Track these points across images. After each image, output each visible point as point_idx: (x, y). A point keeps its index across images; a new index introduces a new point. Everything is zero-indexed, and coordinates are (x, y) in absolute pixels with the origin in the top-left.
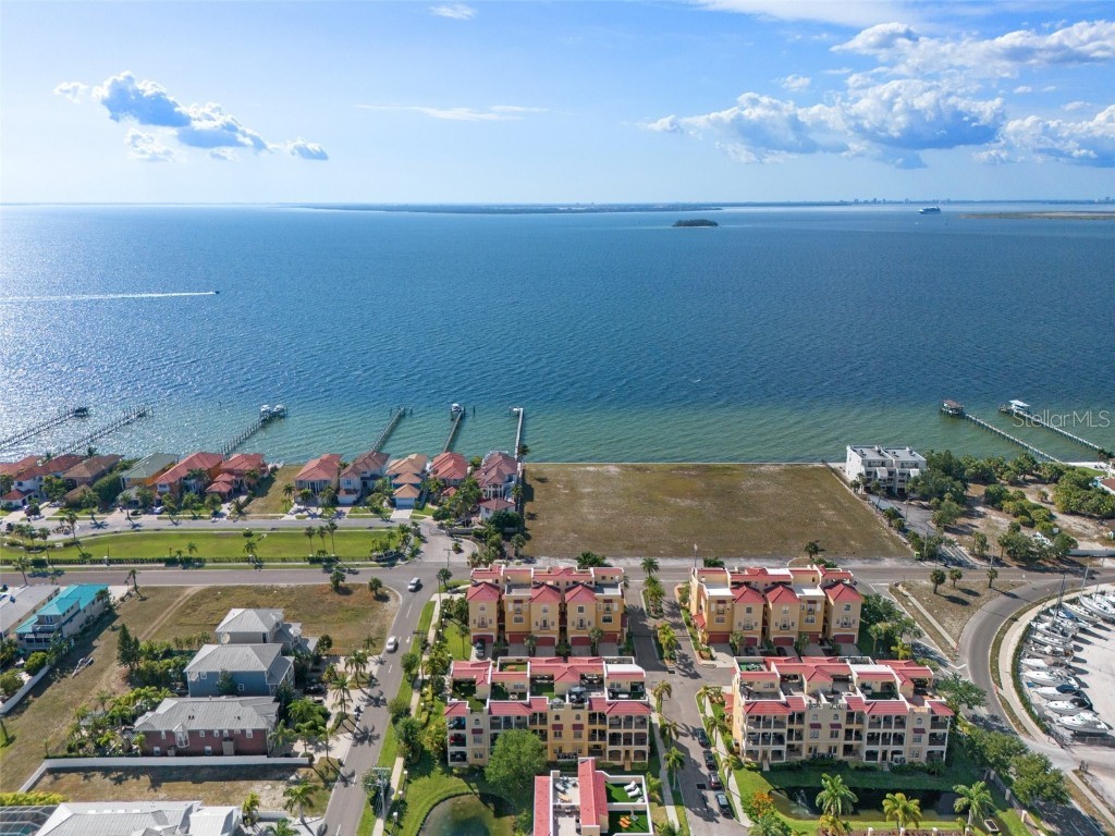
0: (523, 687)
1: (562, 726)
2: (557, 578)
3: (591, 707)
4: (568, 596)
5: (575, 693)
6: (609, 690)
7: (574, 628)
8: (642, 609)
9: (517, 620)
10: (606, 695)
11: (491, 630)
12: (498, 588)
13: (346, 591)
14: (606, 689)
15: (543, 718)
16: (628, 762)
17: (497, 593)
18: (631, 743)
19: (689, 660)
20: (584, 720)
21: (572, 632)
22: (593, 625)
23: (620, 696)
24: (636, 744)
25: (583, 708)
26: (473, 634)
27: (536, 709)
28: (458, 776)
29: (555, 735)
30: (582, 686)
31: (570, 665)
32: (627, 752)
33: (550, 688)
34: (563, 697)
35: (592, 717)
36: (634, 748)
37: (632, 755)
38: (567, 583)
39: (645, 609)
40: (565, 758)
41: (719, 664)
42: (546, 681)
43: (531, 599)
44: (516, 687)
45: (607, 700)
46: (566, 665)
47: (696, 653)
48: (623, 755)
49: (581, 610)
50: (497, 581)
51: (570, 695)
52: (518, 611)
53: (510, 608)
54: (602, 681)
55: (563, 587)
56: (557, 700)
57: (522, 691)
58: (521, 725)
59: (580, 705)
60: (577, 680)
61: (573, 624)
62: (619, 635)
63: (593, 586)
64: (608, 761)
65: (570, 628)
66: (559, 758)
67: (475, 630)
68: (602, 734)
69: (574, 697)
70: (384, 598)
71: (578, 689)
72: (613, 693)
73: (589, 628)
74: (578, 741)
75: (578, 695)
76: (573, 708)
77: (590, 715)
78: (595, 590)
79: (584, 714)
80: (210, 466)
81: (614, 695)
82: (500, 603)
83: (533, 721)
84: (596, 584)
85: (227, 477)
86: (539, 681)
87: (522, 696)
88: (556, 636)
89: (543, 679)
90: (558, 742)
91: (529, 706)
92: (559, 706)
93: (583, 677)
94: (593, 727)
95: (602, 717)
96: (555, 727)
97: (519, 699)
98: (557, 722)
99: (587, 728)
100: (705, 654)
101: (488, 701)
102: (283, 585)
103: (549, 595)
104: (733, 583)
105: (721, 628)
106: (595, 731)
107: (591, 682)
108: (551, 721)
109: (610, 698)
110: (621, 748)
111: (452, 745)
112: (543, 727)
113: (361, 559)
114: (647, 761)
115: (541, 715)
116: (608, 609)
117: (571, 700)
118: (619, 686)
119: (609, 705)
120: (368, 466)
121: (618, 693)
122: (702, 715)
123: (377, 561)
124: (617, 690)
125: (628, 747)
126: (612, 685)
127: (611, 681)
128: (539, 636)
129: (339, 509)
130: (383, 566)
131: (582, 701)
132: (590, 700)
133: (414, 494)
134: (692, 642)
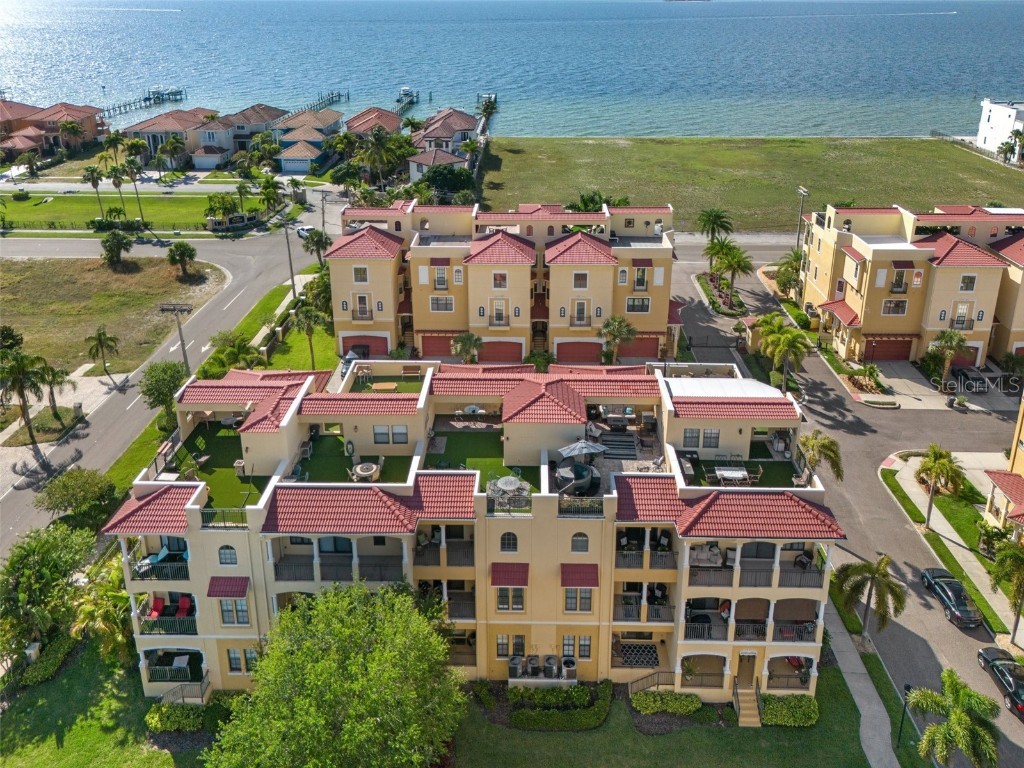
0: (402, 439)
1: (525, 567)
2: (529, 220)
3: (626, 508)
4: (550, 254)
5: (570, 461)
6: (680, 454)
7: (564, 323)
8: (701, 302)
9: (438, 305)
10: (673, 466)
11: (382, 326)
12: (400, 240)
13: (132, 267)
14: (670, 452)
15: (460, 540)
16: (747, 693)
17: (397, 247)
18: (761, 634)
19: (832, 395)
20: (601, 551)
21: (560, 332)
22: (607, 314)
23: (722, 473)
24: (780, 635)
25: (598, 511)
26: (342, 334)
27: (437, 512)
28: (160, 739)
29: (503, 598)
30: (589, 437)
31: (553, 377)
32: (747, 662)
33: (491, 443)
34: (530, 474)
35: (630, 541)
36: (772, 648)
37: (762, 672)
38: (551, 230)
39: (706, 302)
40: (535, 673)
41: (906, 402)
42: (481, 425)
43: (468, 258)
44: (380, 439)
45: (681, 483)
46: (543, 379)
47: (842, 379)
48: (729, 672)
49: (581, 280)
50: (398, 226)
51: (553, 466)
52: (440, 283)
53: (423, 276)
54: (653, 428)
55: (540, 236)
56: (509, 483)
57: (398, 450)
58: (382, 563)
59: (587, 501)
60: (577, 421)
61: (562, 313)
62: (662, 340)
63: (606, 236)
64: (678, 688)
65: (555, 322)
66: (513, 673)
67: (346, 326)
68: (660, 597)
69: (565, 472)
70: (198, 279)
71: (580, 448)
72: (695, 463)
73: (598, 324)
74: (580, 620)
75: (580, 466)
76: (563, 511)
77: (620, 534)
78: (611, 243)
79: (602, 533)
80: (10, 117)
81: (700, 469)
82: (403, 268)
83: (425, 551)
84: (613, 234)
85: (31, 131)
86: (459, 425)
87: (395, 468)
88: (524, 340)
89: (473, 417)
90: (512, 620)
91: (413, 501)
92: (518, 502)
93: (593, 414)
94: (631, 575)
95: (663, 543)
96: (499, 572)
97: (383, 477)
98: (509, 557)
99: (611, 577)
100: (865, 381)
101: (274, 481)
102: (18, 258)
103: (510, 251)
104: (919, 230)
105: (898, 324)
106: (634, 587)
107: (619, 429)
108: (488, 552)
109: (689, 480)
110: (727, 648)
111: (149, 628)
112: (460, 573)
113: (187, 227)
114: (811, 692)
115: (454, 532)
116: (641, 282)
117: (555, 485)
118: (712, 441)
119: (690, 502)
120: (247, 119)
121: (712, 465)
122: (920, 529)
123: (214, 230)
124: (705, 453)
125: (749, 647)
126: (691, 438)
127: (685, 423)
128: (485, 339)
129: (191, 174)
130: (222, 237)
131: (594, 488)
132: (623, 484)
133: (312, 154)
134: (823, 358)
